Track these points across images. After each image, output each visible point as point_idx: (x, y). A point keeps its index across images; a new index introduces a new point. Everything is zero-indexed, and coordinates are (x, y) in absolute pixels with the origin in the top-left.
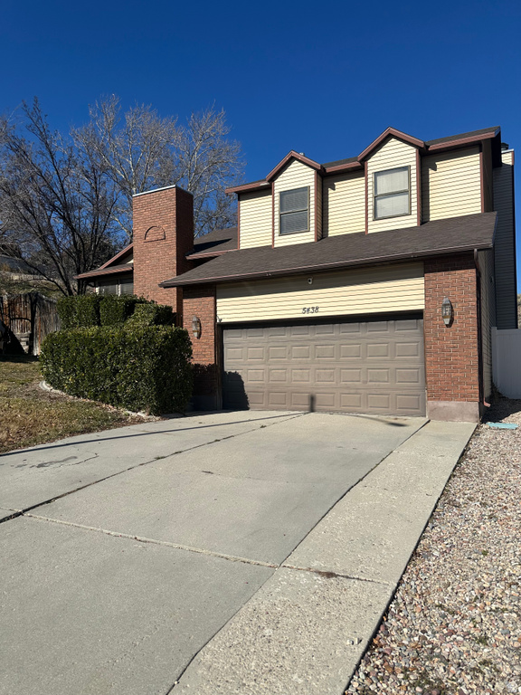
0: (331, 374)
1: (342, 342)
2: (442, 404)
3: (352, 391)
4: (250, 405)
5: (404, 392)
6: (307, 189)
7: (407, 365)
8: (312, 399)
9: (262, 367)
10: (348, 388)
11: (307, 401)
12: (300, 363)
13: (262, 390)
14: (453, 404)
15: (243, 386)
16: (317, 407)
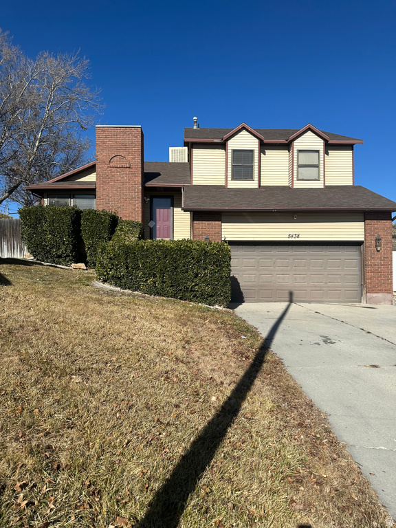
0: (304, 278)
1: (311, 258)
2: (374, 295)
3: (318, 289)
4: (245, 299)
5: (350, 289)
6: (252, 151)
7: (351, 273)
8: (291, 294)
9: (254, 272)
10: (316, 287)
11: (287, 295)
12: (282, 270)
13: (254, 288)
14: (380, 295)
15: (239, 286)
16: (294, 299)
